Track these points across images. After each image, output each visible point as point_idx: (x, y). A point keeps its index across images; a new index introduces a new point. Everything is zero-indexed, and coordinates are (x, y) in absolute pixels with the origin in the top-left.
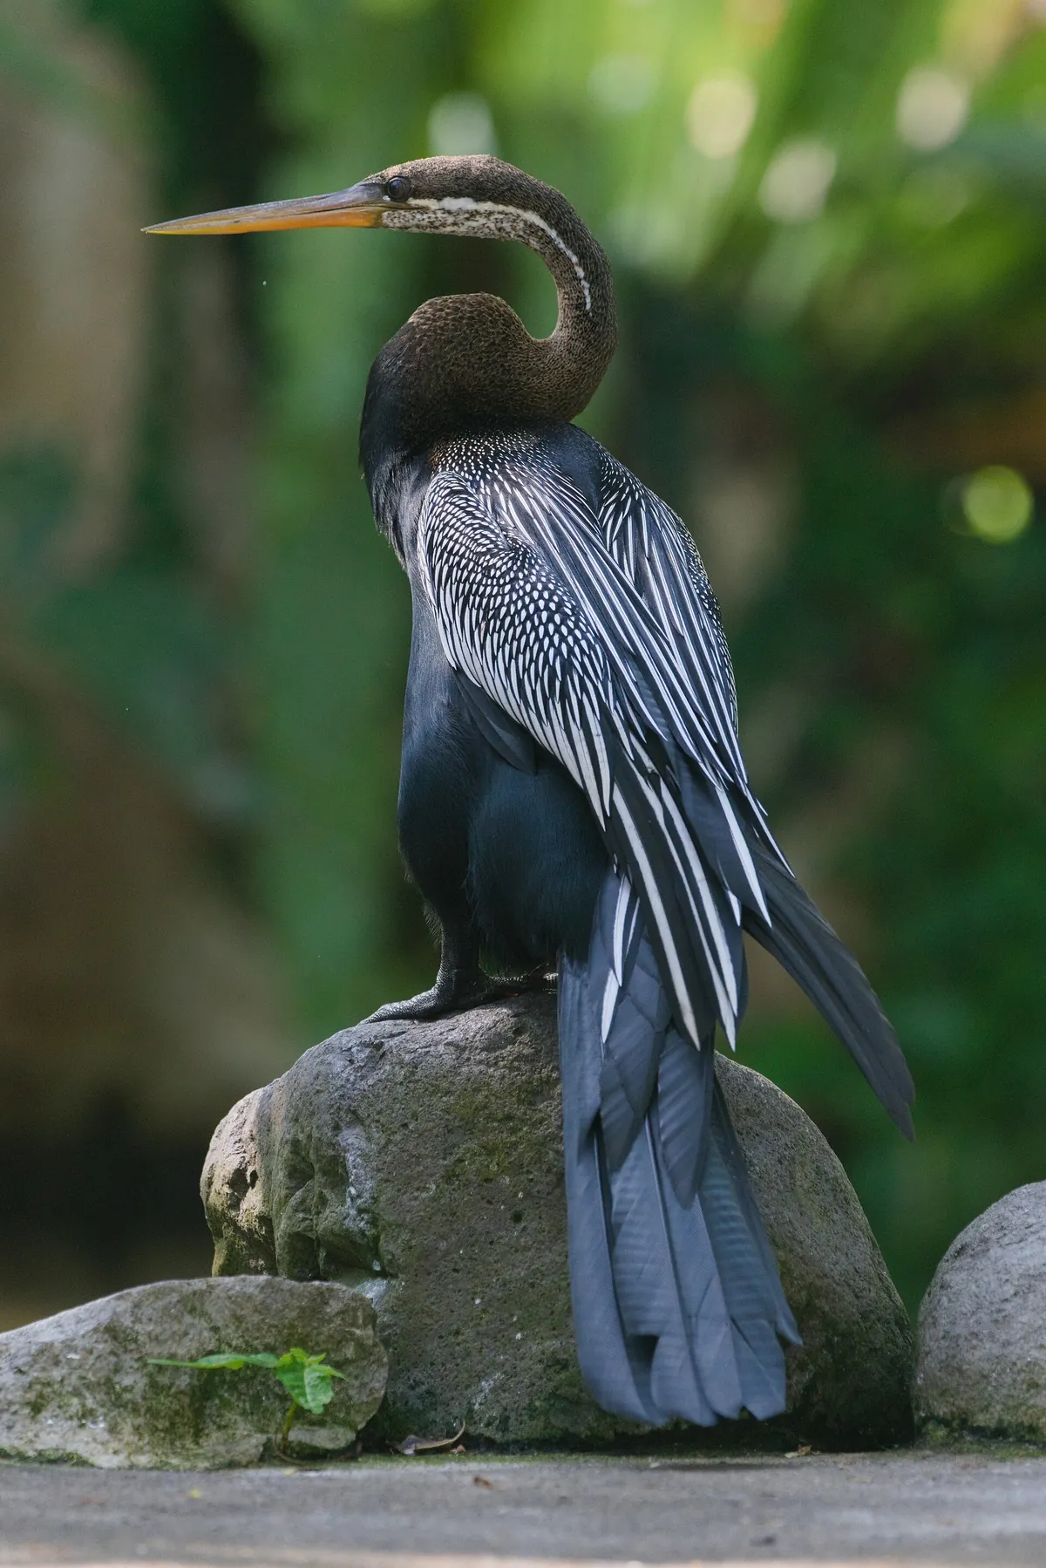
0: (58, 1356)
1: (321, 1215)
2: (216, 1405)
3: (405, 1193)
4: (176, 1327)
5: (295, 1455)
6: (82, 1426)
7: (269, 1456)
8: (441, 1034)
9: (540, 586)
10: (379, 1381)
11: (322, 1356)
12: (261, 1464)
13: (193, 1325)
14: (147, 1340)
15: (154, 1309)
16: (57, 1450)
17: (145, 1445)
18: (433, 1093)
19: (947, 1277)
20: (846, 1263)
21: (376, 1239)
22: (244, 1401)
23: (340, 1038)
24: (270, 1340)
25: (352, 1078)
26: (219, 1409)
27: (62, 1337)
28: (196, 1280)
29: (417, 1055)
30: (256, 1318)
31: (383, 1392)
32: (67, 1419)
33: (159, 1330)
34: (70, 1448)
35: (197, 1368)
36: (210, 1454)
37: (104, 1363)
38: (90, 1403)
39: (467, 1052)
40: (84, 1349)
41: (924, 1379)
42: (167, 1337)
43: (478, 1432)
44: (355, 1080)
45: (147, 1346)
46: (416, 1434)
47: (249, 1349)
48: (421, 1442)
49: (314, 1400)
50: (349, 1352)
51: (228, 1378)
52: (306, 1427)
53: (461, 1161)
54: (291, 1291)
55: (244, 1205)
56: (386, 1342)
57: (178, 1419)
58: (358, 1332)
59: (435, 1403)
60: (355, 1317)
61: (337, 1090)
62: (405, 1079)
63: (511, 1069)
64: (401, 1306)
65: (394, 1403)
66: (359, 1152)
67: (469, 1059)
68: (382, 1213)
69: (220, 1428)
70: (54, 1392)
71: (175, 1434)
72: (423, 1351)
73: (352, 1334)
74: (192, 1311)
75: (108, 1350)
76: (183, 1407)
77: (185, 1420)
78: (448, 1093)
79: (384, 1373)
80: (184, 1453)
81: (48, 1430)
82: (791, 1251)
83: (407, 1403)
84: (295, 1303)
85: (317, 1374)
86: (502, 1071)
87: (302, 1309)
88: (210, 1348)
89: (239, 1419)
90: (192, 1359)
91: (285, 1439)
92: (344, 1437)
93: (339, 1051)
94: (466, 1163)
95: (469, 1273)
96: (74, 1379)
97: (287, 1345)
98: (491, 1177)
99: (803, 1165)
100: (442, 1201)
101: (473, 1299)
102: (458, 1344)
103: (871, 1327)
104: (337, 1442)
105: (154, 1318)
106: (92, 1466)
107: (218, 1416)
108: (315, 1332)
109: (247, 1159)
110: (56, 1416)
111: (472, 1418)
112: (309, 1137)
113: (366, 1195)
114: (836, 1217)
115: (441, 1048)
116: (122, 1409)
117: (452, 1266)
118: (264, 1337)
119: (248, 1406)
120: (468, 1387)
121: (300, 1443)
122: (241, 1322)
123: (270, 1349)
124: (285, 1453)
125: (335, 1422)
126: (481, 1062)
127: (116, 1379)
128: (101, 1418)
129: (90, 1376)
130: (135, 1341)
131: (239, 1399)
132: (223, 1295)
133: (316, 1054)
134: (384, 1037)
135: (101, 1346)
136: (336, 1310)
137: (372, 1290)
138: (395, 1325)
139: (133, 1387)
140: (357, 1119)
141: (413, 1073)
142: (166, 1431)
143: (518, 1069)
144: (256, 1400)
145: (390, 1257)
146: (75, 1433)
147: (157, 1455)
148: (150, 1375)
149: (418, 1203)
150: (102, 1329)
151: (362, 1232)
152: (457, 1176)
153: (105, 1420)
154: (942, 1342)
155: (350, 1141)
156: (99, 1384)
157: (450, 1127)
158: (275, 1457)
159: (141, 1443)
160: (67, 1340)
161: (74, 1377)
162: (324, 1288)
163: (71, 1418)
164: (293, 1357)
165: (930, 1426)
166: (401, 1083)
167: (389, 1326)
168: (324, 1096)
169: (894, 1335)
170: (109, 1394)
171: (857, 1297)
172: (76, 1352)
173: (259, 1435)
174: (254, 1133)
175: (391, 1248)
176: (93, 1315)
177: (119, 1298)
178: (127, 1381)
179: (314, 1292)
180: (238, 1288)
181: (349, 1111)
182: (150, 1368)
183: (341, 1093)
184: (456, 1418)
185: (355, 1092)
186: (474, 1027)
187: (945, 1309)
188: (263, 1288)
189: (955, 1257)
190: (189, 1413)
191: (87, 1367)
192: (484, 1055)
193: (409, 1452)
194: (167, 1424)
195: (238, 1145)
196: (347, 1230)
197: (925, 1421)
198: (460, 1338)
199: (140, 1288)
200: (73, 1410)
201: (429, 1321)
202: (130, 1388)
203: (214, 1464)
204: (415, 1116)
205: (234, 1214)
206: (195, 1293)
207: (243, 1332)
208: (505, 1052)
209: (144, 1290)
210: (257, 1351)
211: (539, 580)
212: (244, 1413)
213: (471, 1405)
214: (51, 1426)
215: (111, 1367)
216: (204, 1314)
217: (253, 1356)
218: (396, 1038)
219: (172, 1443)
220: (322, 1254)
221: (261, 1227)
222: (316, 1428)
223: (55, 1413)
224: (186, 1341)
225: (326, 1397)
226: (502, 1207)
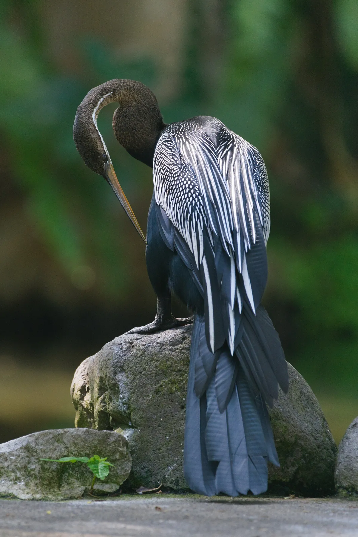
0: (6, 458)
1: (110, 405)
2: (67, 475)
3: (141, 397)
4: (52, 447)
5: (96, 494)
6: (15, 483)
7: (85, 495)
8: (155, 339)
9: (187, 179)
10: (128, 467)
11: (106, 458)
12: (82, 498)
13: (58, 446)
14: (41, 452)
15: (43, 440)
16: (5, 492)
17: (39, 490)
18: (152, 361)
19: (349, 435)
20: (311, 427)
21: (130, 414)
22: (78, 474)
23: (117, 340)
24: (87, 452)
25: (121, 355)
26: (68, 477)
28: (60, 430)
29: (145, 347)
30: (82, 444)
31: (130, 471)
32: (9, 481)
33: (45, 448)
34: (10, 492)
35: (59, 462)
36: (64, 494)
37: (24, 460)
38: (18, 475)
39: (164, 346)
40: (16, 455)
41: (338, 472)
42: (48, 451)
43: (167, 485)
44: (122, 355)
45: (40, 454)
46: (144, 486)
47: (79, 455)
48: (144, 489)
49: (101, 475)
50: (117, 456)
51: (71, 465)
52: (101, 484)
53: (161, 386)
54: (95, 434)
55: (85, 399)
56: (132, 453)
57: (52, 481)
58: (120, 449)
59: (151, 475)
60: (119, 443)
61: (116, 359)
62: (141, 355)
63: (181, 352)
64: (138, 439)
65: (136, 474)
66: (124, 382)
67: (165, 349)
68: (132, 405)
69: (68, 484)
70: (5, 471)
71: (51, 486)
72: (147, 455)
73: (118, 449)
74: (58, 441)
75: (26, 455)
76: (54, 476)
77: (55, 481)
78: (157, 361)
79: (130, 464)
80: (54, 493)
81: (3, 485)
82: (289, 422)
83: (141, 474)
84: (97, 438)
85: (104, 465)
86: (178, 353)
87: (99, 441)
88: (64, 455)
89: (75, 480)
90: (57, 459)
91: (92, 488)
92: (114, 487)
93: (117, 344)
94: (164, 387)
95: (164, 427)
96: (12, 466)
97: (94, 453)
98: (173, 392)
99: (295, 390)
100: (154, 401)
101: (166, 437)
102: (160, 453)
103: (321, 451)
104: (112, 489)
105: (43, 444)
106: (18, 498)
107: (67, 480)
108: (104, 449)
109: (86, 382)
110: (6, 480)
111: (165, 480)
112: (106, 376)
113: (126, 398)
114: (308, 410)
115: (155, 344)
116: (30, 477)
117: (158, 424)
118: (85, 451)
119: (79, 476)
120: (163, 469)
121: (98, 490)
122: (76, 445)
123: (88, 455)
124: (92, 493)
125: (112, 482)
126: (169, 350)
127: (29, 466)
128: (22, 481)
129: (18, 465)
130: (36, 452)
131: (75, 473)
132: (70, 435)
133: (109, 345)
134: (134, 340)
135: (23, 454)
136: (113, 441)
137: (127, 434)
138: (136, 446)
139: (35, 469)
140: (123, 370)
141: (144, 354)
142: (48, 485)
143: (183, 353)
144: (82, 474)
145: (134, 421)
146: (12, 486)
147: (43, 494)
148: (42, 465)
149: (145, 401)
150: (23, 448)
151: (124, 411)
152: (160, 391)
153: (24, 481)
154: (346, 459)
155: (120, 378)
156: (22, 468)
157: (158, 373)
158: (88, 495)
159: (37, 490)
160: (10, 451)
161: (12, 465)
162: (108, 433)
163: (11, 480)
164: (94, 458)
165: (341, 490)
166: (140, 357)
167: (134, 446)
168: (111, 361)
169: (331, 454)
170: (26, 471)
171: (316, 440)
172: (13, 456)
173: (83, 487)
174: (88, 373)
175: (135, 417)
176: (21, 442)
177: (30, 436)
178: (33, 467)
179: (104, 434)
180: (75, 433)
181: (120, 367)
182: (42, 462)
183: (117, 360)
184: (159, 480)
185: (122, 360)
186: (167, 337)
187: (347, 447)
188: (85, 433)
189: (353, 427)
190: (56, 479)
191: (17, 462)
192: (171, 347)
193: (141, 493)
194: (48, 483)
195: (83, 377)
196: (119, 411)
197: (339, 487)
198: (161, 451)
199: (38, 433)
200: (12, 477)
201: (148, 444)
202: (34, 469)
203: (65, 498)
204: (144, 369)
205: (81, 402)
206: (59, 435)
207: (77, 449)
208: (178, 346)
209: (40, 433)
210: (82, 456)
211: (187, 177)
212: (77, 478)
213: (164, 475)
214: (3, 483)
215: (27, 462)
216: (63, 442)
217: (80, 458)
218: (138, 340)
219: (50, 489)
220: (111, 419)
221: (91, 407)
222: (104, 484)
223: (5, 479)
224: (55, 452)
225: (106, 474)
226: (177, 403)
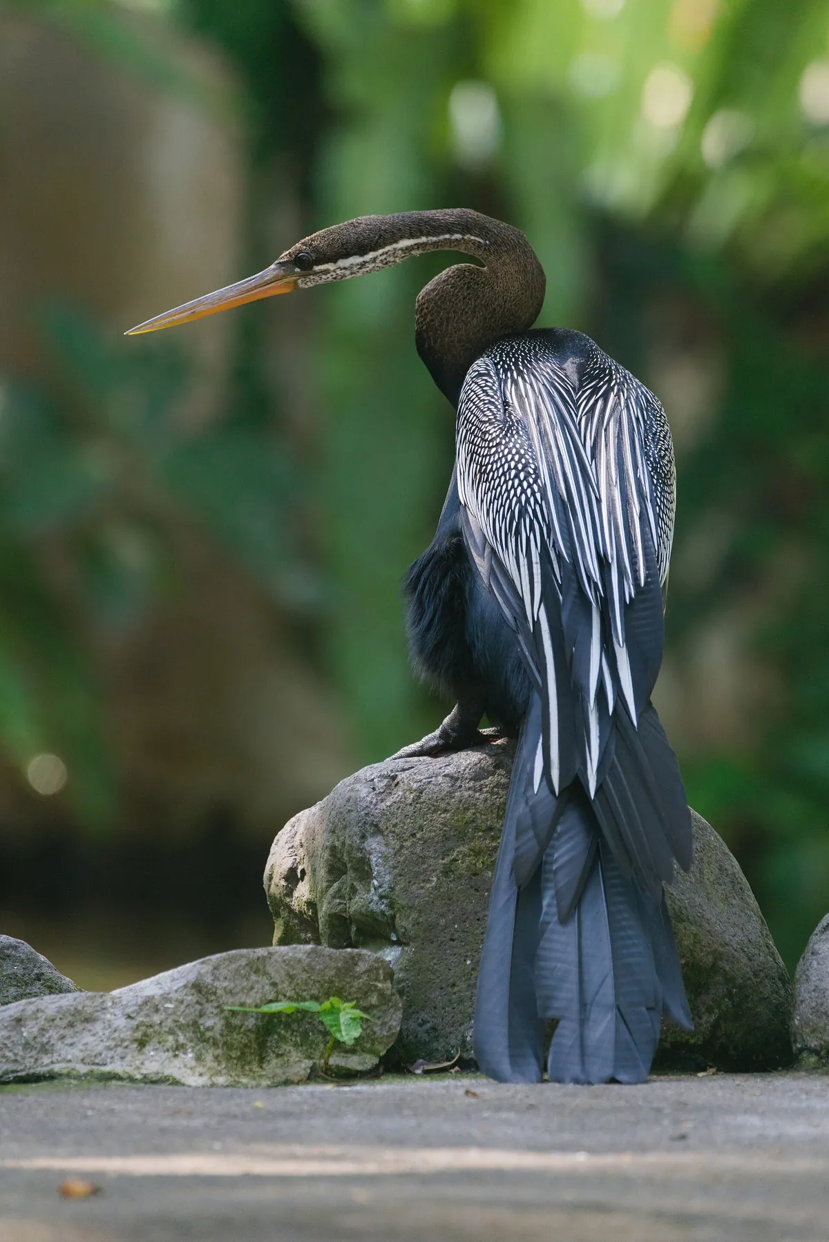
0: (157, 1006)
1: (352, 901)
2: (275, 1039)
3: (415, 883)
4: (245, 983)
5: (334, 1075)
6: (176, 1056)
7: (313, 1076)
8: (440, 768)
9: (514, 451)
10: (395, 1020)
11: (353, 1003)
12: (308, 1082)
13: (257, 982)
14: (224, 994)
15: (229, 971)
16: (158, 1073)
17: (222, 1069)
18: (435, 811)
19: (816, 947)
20: (742, 935)
21: (393, 917)
22: (296, 1036)
23: (367, 772)
24: (315, 992)
25: (374, 801)
26: (277, 1042)
27: (161, 992)
28: (260, 949)
29: (422, 784)
30: (304, 976)
31: (398, 1029)
32: (164, 1052)
33: (232, 985)
34: (167, 1072)
35: (260, 1013)
36: (271, 1076)
37: (192, 1010)
38: (182, 1039)
39: (459, 782)
40: (177, 1000)
41: (800, 1020)
42: (238, 990)
43: (470, 1057)
44: (377, 802)
45: (224, 998)
46: (423, 1058)
47: (299, 998)
48: (427, 1064)
49: (347, 1035)
50: (374, 999)
51: (283, 1019)
52: (342, 1054)
53: (455, 860)
54: (330, 957)
55: (296, 894)
56: (401, 993)
57: (247, 1050)
58: (380, 985)
59: (438, 1036)
60: (378, 974)
61: (363, 810)
62: (414, 801)
63: (492, 793)
64: (413, 965)
65: (408, 1036)
66: (380, 855)
67: (460, 787)
68: (397, 899)
69: (278, 1056)
70: (155, 1032)
71: (245, 1061)
72: (428, 999)
73: (376, 987)
74: (257, 971)
75: (195, 1001)
76: (250, 1041)
77: (252, 1051)
78: (446, 811)
79: (399, 1015)
80: (251, 1074)
81: (151, 1059)
82: (700, 926)
83: (416, 1036)
84: (333, 964)
85: (350, 1016)
86: (486, 795)
87: (338, 969)
88: (269, 999)
89: (292, 1049)
90: (256, 1006)
91: (326, 1063)
92: (370, 1061)
93: (364, 781)
94: (460, 862)
95: (462, 941)
96: (169, 1022)
97: (327, 995)
98: (477, 872)
99: (709, 863)
100: (442, 890)
101: (465, 961)
102: (455, 993)
103: (761, 982)
104: (365, 1065)
105: (228, 977)
106: (183, 1085)
107: (276, 1047)
108: (348, 985)
109: (298, 860)
110: (157, 1049)
111: (465, 1046)
112: (343, 844)
113: (386, 886)
114: (734, 902)
115: (440, 779)
116: (205, 1044)
117: (449, 936)
118: (311, 990)
119: (298, 1039)
120: (462, 1024)
121: (337, 1066)
122: (293, 979)
123: (315, 998)
124: (326, 1074)
125: (363, 1051)
126: (469, 789)
127: (201, 1021)
128: (190, 1050)
129: (181, 1019)
130: (215, 993)
131: (292, 1034)
132: (280, 959)
133: (348, 783)
134: (398, 771)
135: (189, 998)
136: (364, 969)
137: (391, 955)
138: (407, 980)
139: (213, 1027)
140: (378, 830)
141: (419, 797)
142: (238, 1058)
143: (497, 793)
144: (305, 1035)
145: (403, 930)
146: (170, 1061)
147: (231, 1076)
148: (226, 1018)
149: (423, 891)
150: (190, 985)
151: (383, 913)
152: (452, 871)
153: (192, 1051)
154: (813, 993)
155: (373, 847)
156: (188, 1025)
157: (447, 836)
158: (319, 1077)
159: (219, 1068)
160: (164, 994)
161: (170, 1021)
162: (355, 954)
163: (168, 1050)
164: (331, 1003)
165: (805, 1055)
166: (411, 805)
167: (403, 981)
168: (354, 814)
169: (778, 988)
170: (196, 1032)
171: (750, 960)
172: (171, 1002)
173: (307, 1061)
174: (303, 841)
175: (403, 924)
176: (183, 975)
177: (202, 963)
178: (209, 1023)
179: (348, 956)
180: (290, 954)
181: (372, 824)
182: (226, 1013)
183: (366, 812)
184: (453, 1047)
185: (376, 811)
186: (465, 764)
187: (815, 969)
188: (309, 954)
189: (823, 932)
190: (255, 1045)
191: (179, 1013)
192: (471, 784)
193: (419, 1071)
194: (239, 1054)
195: (291, 850)
196: (372, 911)
197: (801, 1050)
198: (456, 989)
199: (218, 955)
200: (169, 1045)
201: (432, 977)
202: (211, 1028)
203: (274, 1083)
204: (421, 828)
205: (288, 900)
206: (258, 959)
207: (295, 986)
208: (487, 781)
209: (222, 957)
210: (304, 1000)
211: (514, 446)
212: (296, 1045)
213: (464, 1037)
214: (152, 1056)
215: (197, 1013)
216: (266, 973)
217: (302, 1004)
218: (407, 772)
219: (243, 1067)
220: (354, 929)
221: (308, 909)
222: (349, 1055)
223: (155, 1047)
224: (252, 993)
225: (356, 1033)
226: (486, 894)
